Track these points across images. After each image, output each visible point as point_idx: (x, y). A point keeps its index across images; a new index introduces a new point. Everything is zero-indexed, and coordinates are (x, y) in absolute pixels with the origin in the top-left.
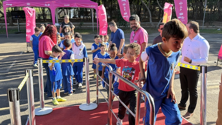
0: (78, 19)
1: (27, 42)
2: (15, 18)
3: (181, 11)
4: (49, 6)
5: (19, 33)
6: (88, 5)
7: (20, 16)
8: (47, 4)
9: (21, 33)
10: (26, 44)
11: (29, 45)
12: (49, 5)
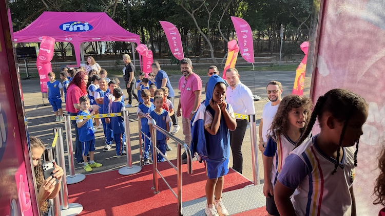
0: (113, 55)
1: (43, 92)
2: (21, 57)
3: (246, 46)
4: (71, 41)
5: (27, 79)
6: (126, 38)
7: (28, 55)
8: (68, 37)
9: (31, 78)
10: (40, 94)
11: (45, 97)
12: (71, 39)
